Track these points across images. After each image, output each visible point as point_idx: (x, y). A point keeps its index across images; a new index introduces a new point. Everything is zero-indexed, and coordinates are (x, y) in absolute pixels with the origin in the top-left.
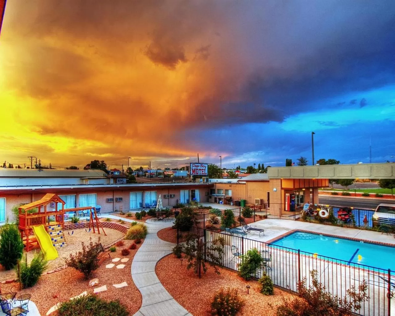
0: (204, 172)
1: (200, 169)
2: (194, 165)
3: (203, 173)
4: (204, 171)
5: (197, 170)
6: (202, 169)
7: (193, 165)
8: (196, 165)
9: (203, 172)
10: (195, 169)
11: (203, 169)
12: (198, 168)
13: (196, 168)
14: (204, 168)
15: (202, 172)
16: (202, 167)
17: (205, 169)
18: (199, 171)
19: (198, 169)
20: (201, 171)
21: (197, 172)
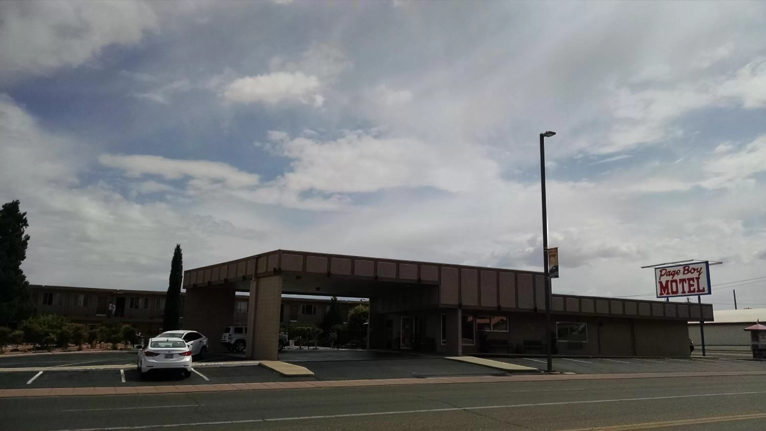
0: (696, 287)
1: (682, 281)
2: (664, 272)
3: (692, 289)
4: (695, 283)
5: (674, 284)
6: (689, 280)
7: (661, 271)
8: (669, 272)
9: (693, 285)
10: (667, 282)
11: (692, 279)
12: (677, 277)
13: (670, 278)
14: (696, 275)
15: (690, 286)
16: (689, 272)
17: (698, 279)
18: (680, 286)
19: (676, 281)
20: (686, 285)
21: (674, 290)
